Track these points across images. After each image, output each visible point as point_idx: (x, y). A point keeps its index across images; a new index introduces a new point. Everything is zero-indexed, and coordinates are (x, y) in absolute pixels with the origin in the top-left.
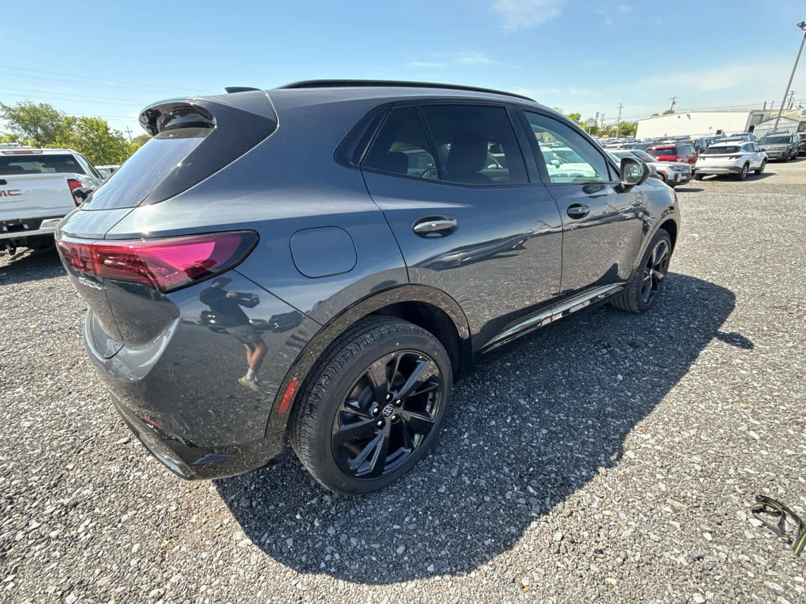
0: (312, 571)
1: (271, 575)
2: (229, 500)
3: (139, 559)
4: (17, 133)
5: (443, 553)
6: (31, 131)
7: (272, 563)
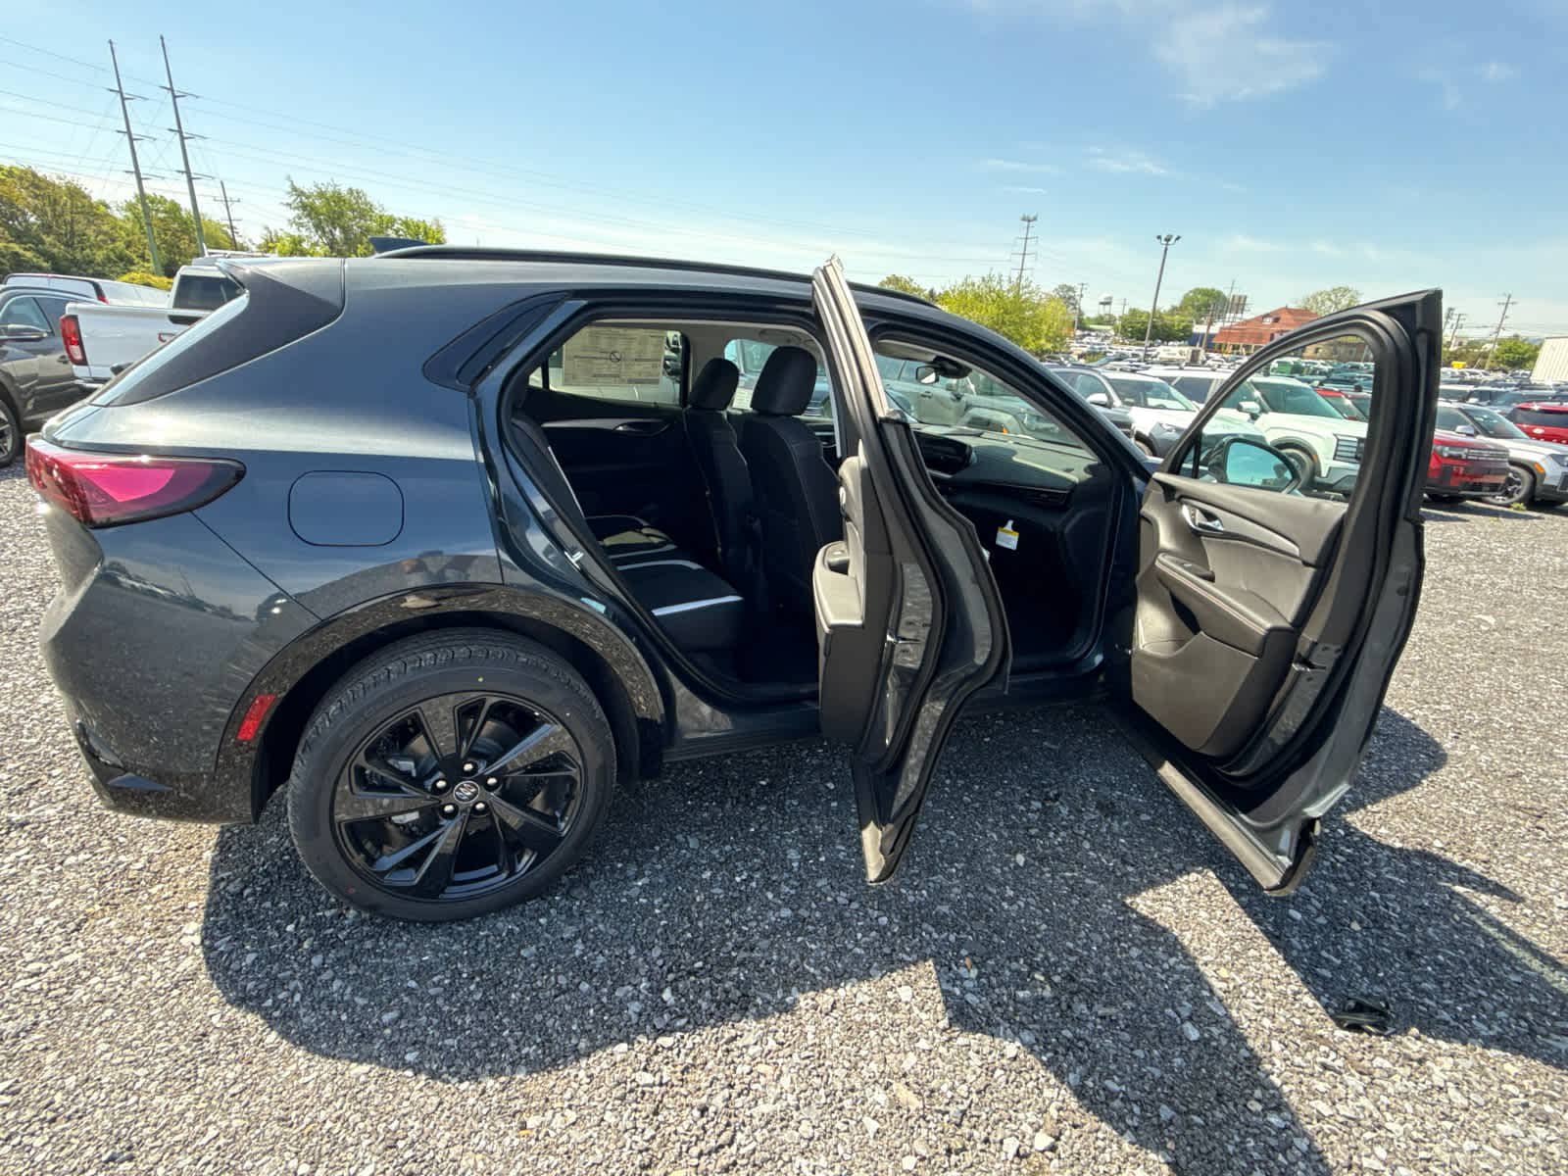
0: (247, 1006)
1: (190, 993)
2: (218, 878)
3: (48, 918)
4: (304, 233)
5: (448, 1042)
6: (324, 232)
7: (204, 978)
